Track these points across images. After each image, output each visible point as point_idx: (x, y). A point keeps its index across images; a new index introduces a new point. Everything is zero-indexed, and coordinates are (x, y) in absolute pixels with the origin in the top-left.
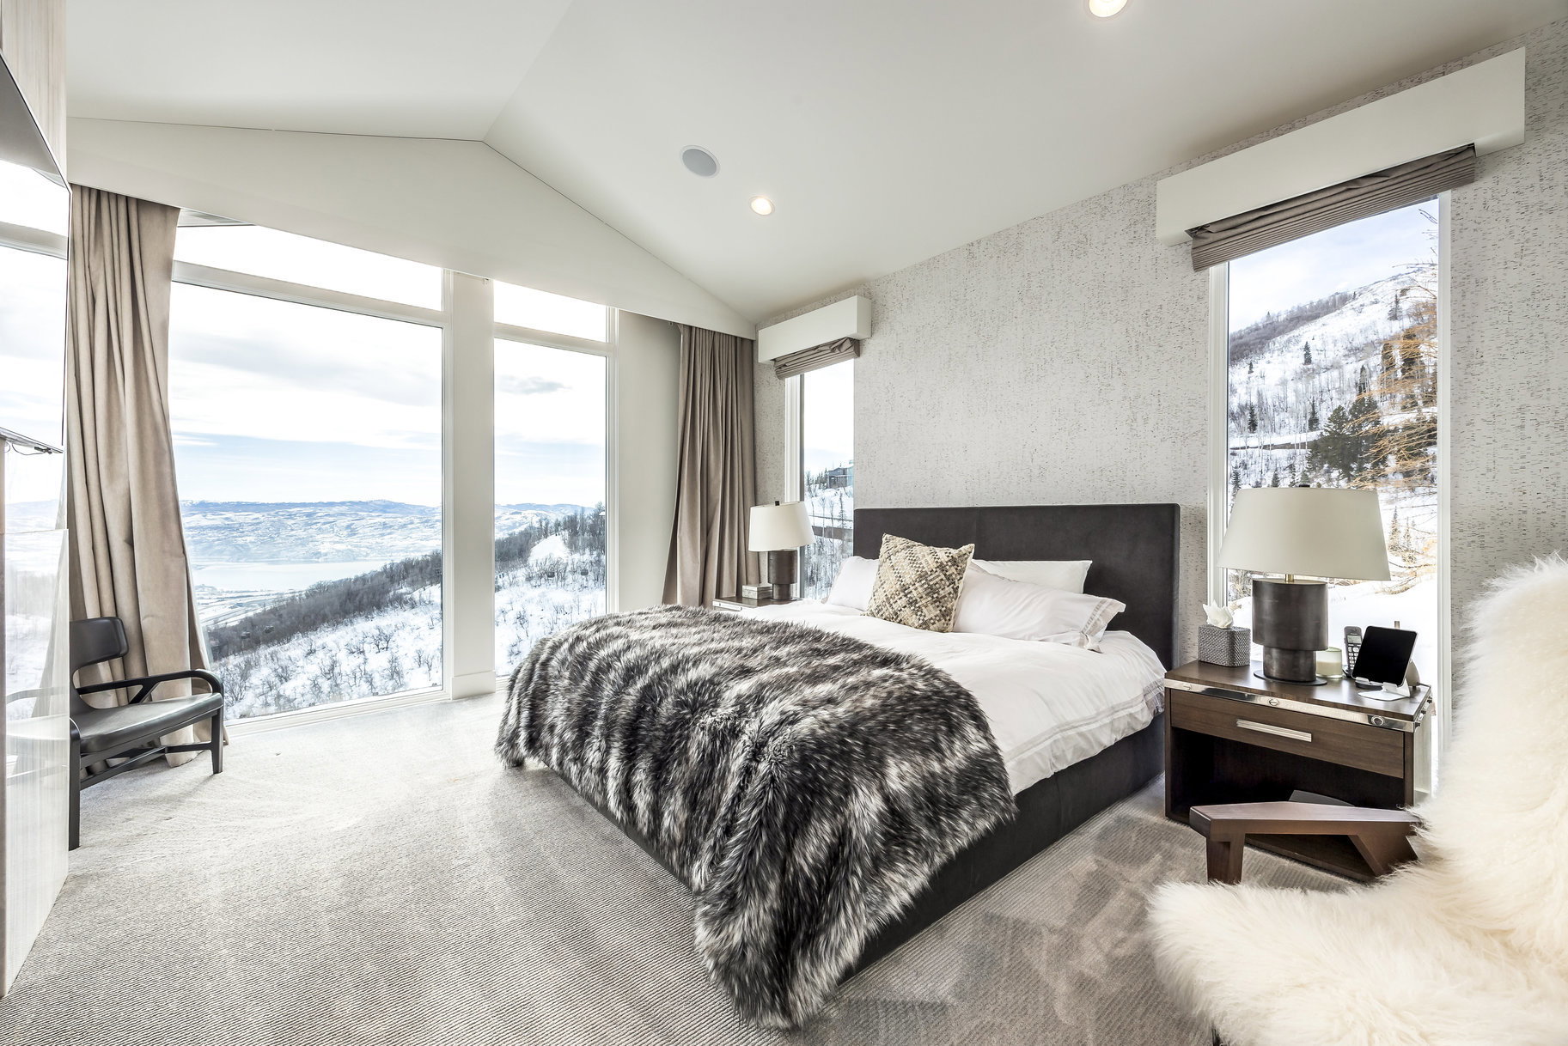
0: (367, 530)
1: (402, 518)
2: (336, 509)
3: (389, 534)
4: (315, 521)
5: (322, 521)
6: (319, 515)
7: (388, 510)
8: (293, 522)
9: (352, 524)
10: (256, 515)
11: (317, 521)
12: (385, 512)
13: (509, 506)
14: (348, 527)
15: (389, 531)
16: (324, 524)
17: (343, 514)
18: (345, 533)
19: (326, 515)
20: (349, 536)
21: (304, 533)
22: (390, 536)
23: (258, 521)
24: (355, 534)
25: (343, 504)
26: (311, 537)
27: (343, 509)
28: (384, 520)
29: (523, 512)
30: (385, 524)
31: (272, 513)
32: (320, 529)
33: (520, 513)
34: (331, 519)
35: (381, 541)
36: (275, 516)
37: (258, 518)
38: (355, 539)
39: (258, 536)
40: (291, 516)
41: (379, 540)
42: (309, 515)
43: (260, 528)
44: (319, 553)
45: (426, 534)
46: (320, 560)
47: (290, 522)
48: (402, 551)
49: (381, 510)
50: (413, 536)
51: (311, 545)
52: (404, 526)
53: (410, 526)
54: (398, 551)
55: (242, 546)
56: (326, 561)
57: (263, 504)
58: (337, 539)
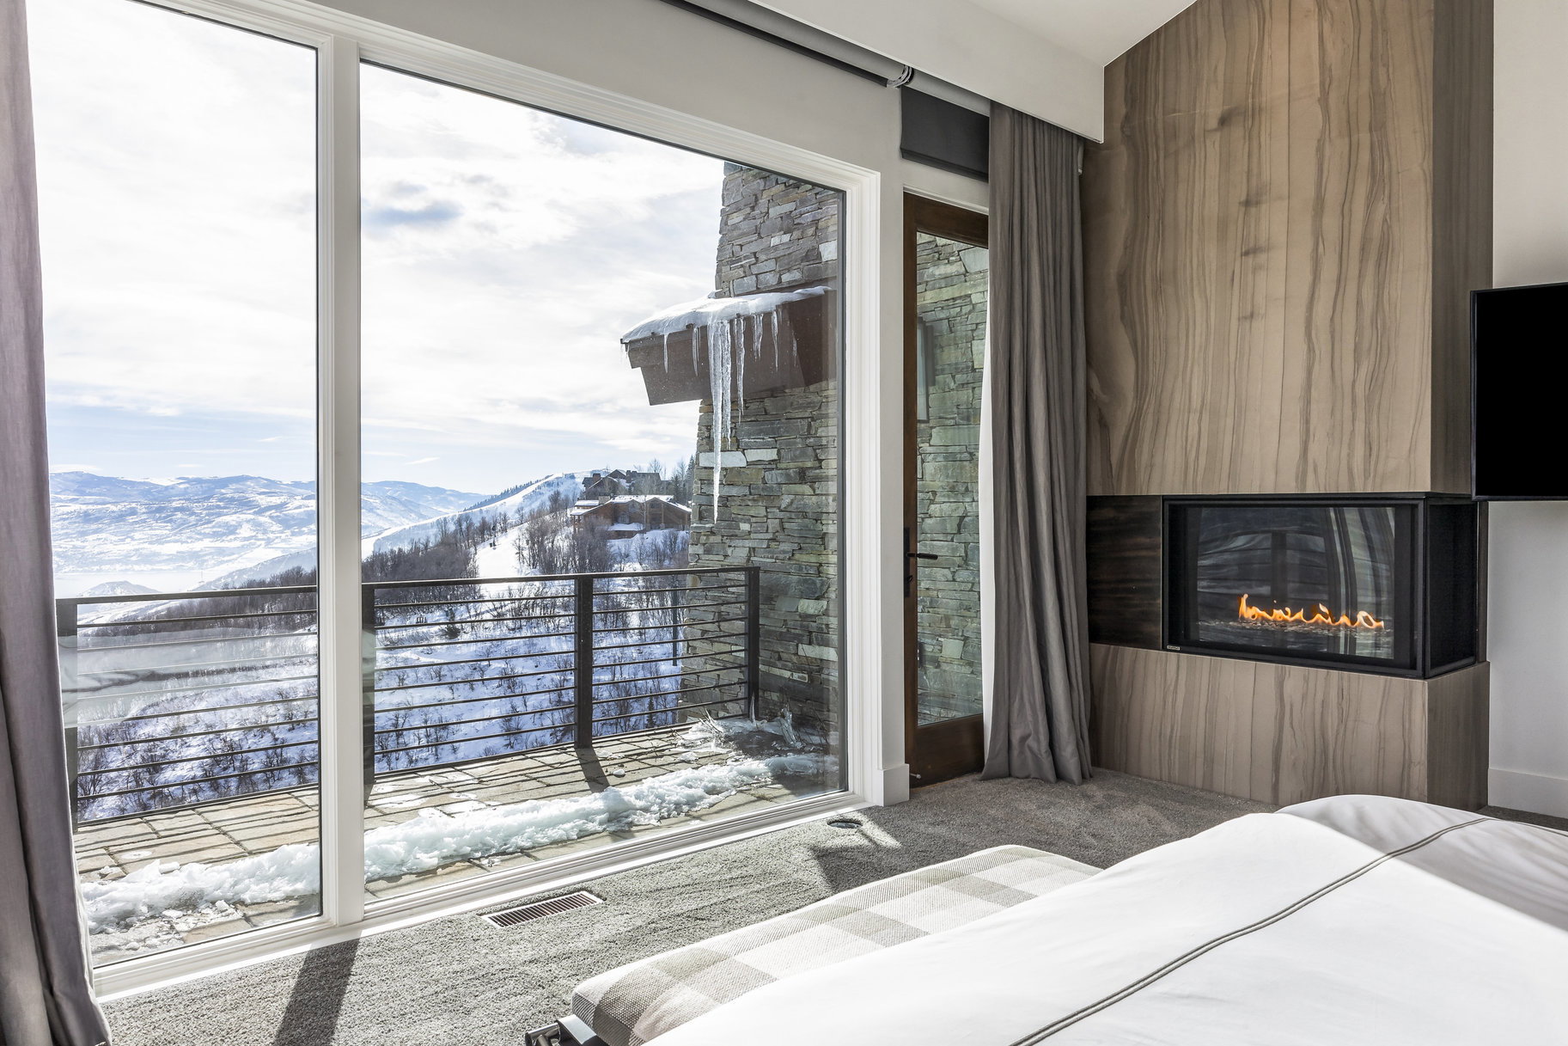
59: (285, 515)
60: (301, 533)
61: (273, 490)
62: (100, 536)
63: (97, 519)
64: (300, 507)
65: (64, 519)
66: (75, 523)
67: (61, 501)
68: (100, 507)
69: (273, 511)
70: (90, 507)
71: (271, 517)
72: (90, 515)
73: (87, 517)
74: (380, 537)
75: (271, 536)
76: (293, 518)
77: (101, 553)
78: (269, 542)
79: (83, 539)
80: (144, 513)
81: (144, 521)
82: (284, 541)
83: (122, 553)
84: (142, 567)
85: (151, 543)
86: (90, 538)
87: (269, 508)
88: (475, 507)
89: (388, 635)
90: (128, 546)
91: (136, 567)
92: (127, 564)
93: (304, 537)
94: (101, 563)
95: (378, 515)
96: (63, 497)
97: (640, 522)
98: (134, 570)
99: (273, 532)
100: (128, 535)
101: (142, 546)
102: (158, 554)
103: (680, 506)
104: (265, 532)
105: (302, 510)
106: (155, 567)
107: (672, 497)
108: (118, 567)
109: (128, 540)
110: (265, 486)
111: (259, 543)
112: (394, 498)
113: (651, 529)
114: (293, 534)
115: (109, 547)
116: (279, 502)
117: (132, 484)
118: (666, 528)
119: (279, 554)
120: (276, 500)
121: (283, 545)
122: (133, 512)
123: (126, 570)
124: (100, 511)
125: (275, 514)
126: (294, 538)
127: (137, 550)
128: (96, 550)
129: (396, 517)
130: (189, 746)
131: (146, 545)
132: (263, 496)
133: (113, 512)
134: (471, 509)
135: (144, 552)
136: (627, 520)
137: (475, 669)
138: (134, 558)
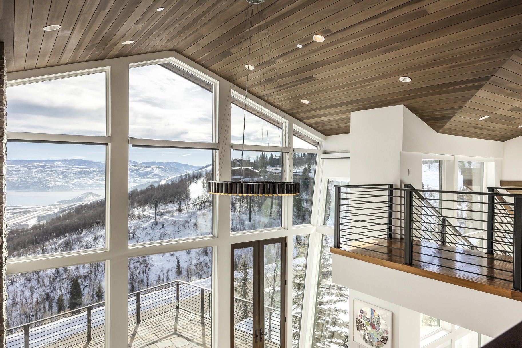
0: (72, 175)
1: (89, 169)
2: (56, 164)
3: (83, 177)
4: (46, 170)
5: (49, 170)
6: (48, 166)
7: (81, 165)
8: (35, 170)
9: (65, 172)
10: (17, 166)
11: (47, 170)
12: (80, 165)
13: (143, 163)
14: (63, 173)
15: (83, 175)
16: (51, 171)
17: (59, 166)
18: (61, 176)
19: (51, 167)
20: (63, 178)
21: (41, 176)
22: (83, 179)
23: (17, 170)
24: (66, 177)
25: (59, 161)
26: (45, 178)
27: (59, 163)
28: (80, 170)
29: (152, 166)
30: (81, 172)
31: (25, 165)
32: (48, 174)
33: (150, 167)
34: (54, 169)
35: (79, 181)
36: (26, 167)
37: (18, 168)
38: (66, 180)
39: (19, 178)
40: (34, 167)
41: (78, 181)
42: (43, 167)
43: (20, 173)
44: (49, 186)
45: (101, 177)
46: (49, 190)
47: (34, 170)
48: (90, 186)
49: (78, 165)
50: (95, 178)
51: (45, 183)
52: (90, 173)
53: (94, 173)
54: (88, 186)
55: (11, 182)
56: (52, 191)
57: (20, 161)
58: (57, 180)
59: (139, 172)
60: (144, 178)
61: (136, 165)
62: (85, 178)
63: (84, 173)
64: (144, 170)
65: (74, 173)
66: (77, 174)
67: (74, 168)
68: (85, 169)
69: (136, 171)
70: (82, 170)
71: (135, 173)
72: (82, 172)
73: (81, 173)
74: (168, 179)
75: (135, 179)
76: (142, 173)
77: (85, 184)
78: (134, 181)
79: (80, 179)
80: (97, 172)
81: (97, 174)
82: (139, 180)
83: (91, 184)
84: (97, 188)
85: (99, 181)
86: (82, 179)
87: (134, 170)
88: (197, 170)
89: (160, 211)
90: (93, 182)
91: (95, 188)
92: (92, 187)
93: (145, 179)
94: (85, 187)
95: (167, 173)
96: (74, 166)
97: (242, 175)
98: (94, 189)
99: (135, 178)
100: (92, 178)
101: (96, 182)
102: (102, 184)
103: (255, 170)
104: (133, 178)
105: (144, 171)
106: (101, 188)
107: (252, 167)
108: (90, 188)
109: (93, 180)
110: (134, 163)
111: (131, 181)
112: (173, 167)
113: (246, 178)
114: (142, 178)
115: (87, 182)
116: (137, 168)
117: (94, 162)
118: (250, 177)
119: (137, 184)
120: (136, 168)
121: (138, 182)
122: (94, 171)
123: (92, 189)
124: (85, 170)
125: (136, 172)
126: (142, 180)
127: (95, 183)
128: (83, 183)
129: (173, 173)
130: (98, 244)
131: (98, 181)
132: (133, 167)
133: (88, 171)
134: (196, 171)
135: (97, 183)
136: (238, 175)
137: (186, 222)
138: (94, 185)
